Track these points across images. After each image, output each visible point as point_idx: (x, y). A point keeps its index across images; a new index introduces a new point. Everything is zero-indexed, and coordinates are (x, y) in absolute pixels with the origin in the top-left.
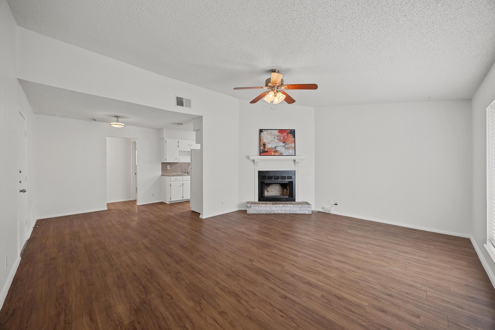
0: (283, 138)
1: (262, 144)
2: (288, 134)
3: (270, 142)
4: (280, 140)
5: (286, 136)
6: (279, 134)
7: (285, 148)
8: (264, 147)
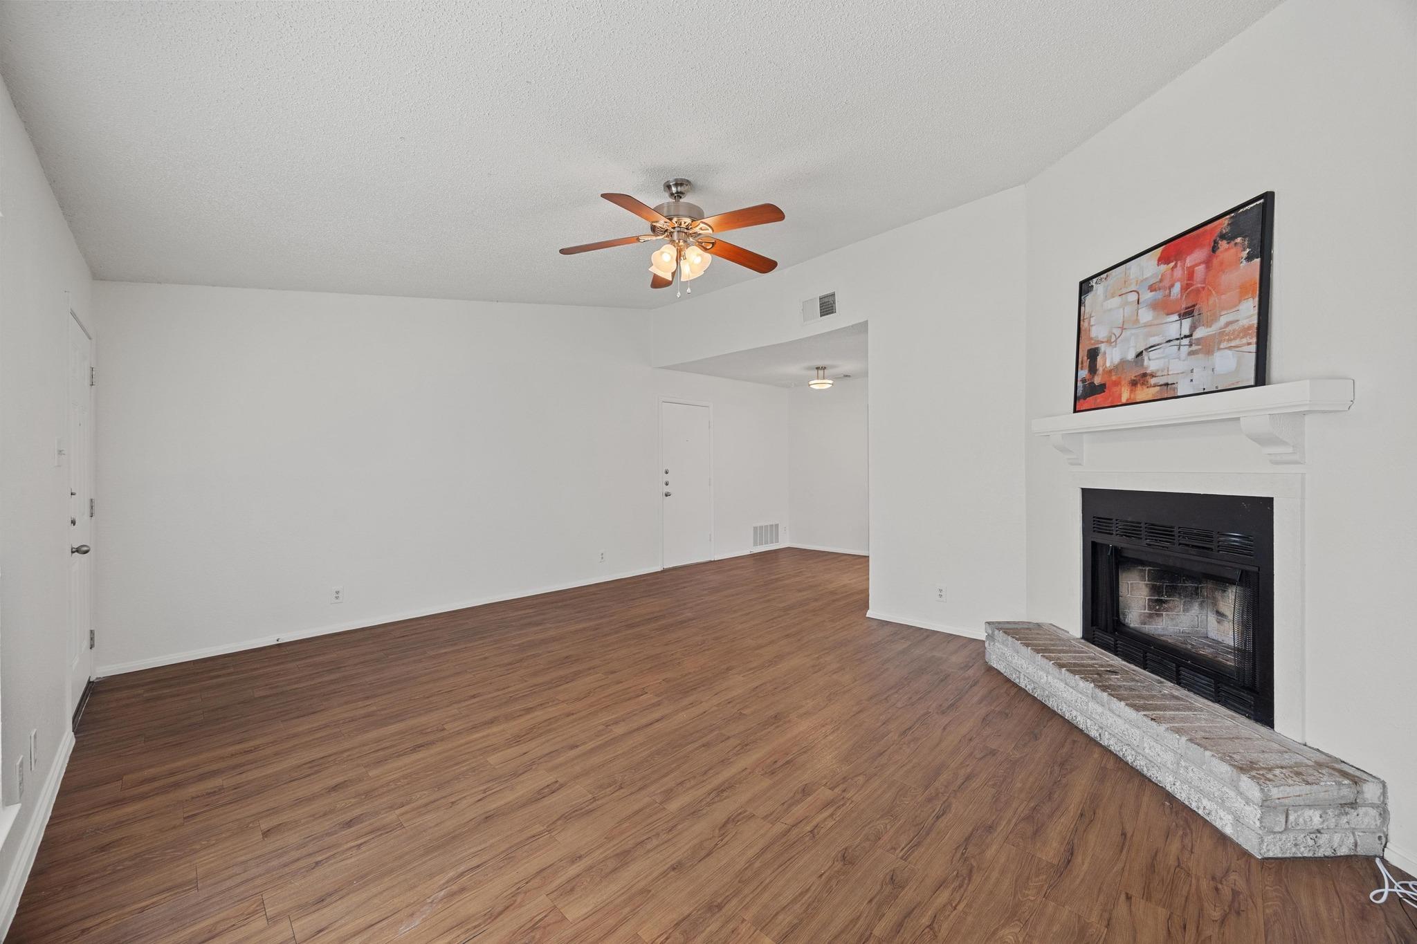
0: (1185, 288)
1: (1083, 354)
2: (1214, 249)
3: (1117, 332)
4: (1163, 307)
5: (1200, 269)
6: (1163, 267)
7: (1194, 348)
8: (1093, 369)
